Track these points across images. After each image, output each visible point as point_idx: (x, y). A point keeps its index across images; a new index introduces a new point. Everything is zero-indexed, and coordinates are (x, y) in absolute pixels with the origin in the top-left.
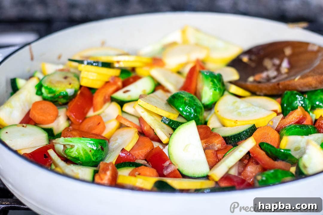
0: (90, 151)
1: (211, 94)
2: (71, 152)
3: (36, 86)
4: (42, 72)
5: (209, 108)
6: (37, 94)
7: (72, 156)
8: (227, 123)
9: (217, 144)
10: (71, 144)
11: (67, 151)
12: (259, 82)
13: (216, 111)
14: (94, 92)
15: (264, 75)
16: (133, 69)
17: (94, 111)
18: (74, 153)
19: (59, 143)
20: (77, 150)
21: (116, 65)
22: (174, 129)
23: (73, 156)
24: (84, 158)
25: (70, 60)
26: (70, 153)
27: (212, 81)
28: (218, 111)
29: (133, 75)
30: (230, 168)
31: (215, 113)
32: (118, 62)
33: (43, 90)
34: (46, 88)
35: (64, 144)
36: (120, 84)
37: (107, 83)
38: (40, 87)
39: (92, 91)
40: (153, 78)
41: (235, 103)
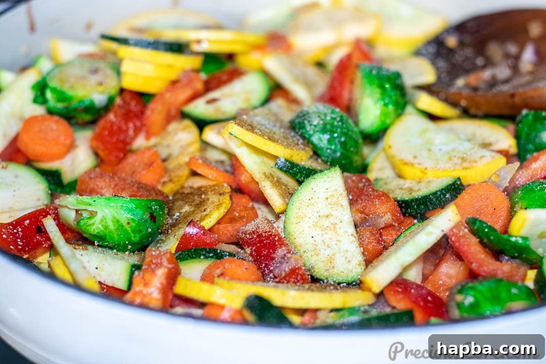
0: (128, 223)
1: (378, 112)
2: (90, 225)
3: (33, 87)
4: (52, 57)
5: (373, 138)
6: (35, 101)
7: (92, 233)
8: (407, 171)
9: (385, 215)
10: (90, 208)
11: (82, 223)
12: (475, 89)
13: (387, 147)
14: (148, 102)
15: (487, 74)
16: (230, 57)
17: (148, 137)
18: (95, 226)
19: (66, 207)
20: (102, 221)
21: (196, 48)
22: (300, 183)
23: (95, 233)
24: (116, 237)
25: (105, 37)
26: (88, 227)
27: (382, 87)
28: (390, 147)
29: (229, 67)
30: (406, 269)
31: (384, 150)
32: (199, 42)
33: (49, 95)
34: (54, 90)
35: (77, 208)
36: (199, 86)
37: (174, 83)
38: (41, 88)
39: (145, 99)
40: (266, 74)
41: (424, 131)
